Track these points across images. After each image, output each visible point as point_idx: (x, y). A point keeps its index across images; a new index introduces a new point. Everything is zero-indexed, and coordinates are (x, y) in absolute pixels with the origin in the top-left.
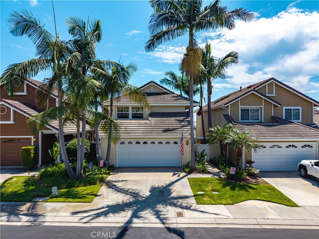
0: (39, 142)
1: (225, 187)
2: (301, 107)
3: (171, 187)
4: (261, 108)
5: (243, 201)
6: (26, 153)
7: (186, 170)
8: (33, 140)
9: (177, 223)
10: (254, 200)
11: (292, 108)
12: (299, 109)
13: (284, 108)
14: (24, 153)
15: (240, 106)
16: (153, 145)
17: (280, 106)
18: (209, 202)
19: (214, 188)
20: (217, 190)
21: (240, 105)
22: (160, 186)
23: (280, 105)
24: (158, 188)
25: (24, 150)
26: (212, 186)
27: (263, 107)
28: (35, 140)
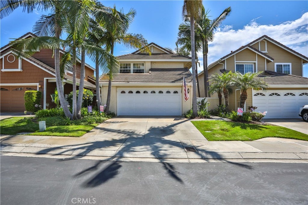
0: (43, 89)
1: (234, 127)
2: (291, 63)
3: (173, 128)
4: (255, 63)
5: (262, 138)
6: (29, 96)
7: (188, 116)
8: (39, 86)
9: (188, 158)
10: (273, 137)
11: (283, 64)
12: (289, 65)
13: (276, 64)
14: (27, 96)
15: (235, 62)
16: (153, 94)
17: (272, 61)
18: (222, 138)
19: (223, 128)
20: (226, 130)
21: (235, 60)
22: (160, 127)
23: (273, 59)
24: (158, 128)
25: (27, 94)
26: (220, 126)
27: (256, 62)
28: (40, 86)
